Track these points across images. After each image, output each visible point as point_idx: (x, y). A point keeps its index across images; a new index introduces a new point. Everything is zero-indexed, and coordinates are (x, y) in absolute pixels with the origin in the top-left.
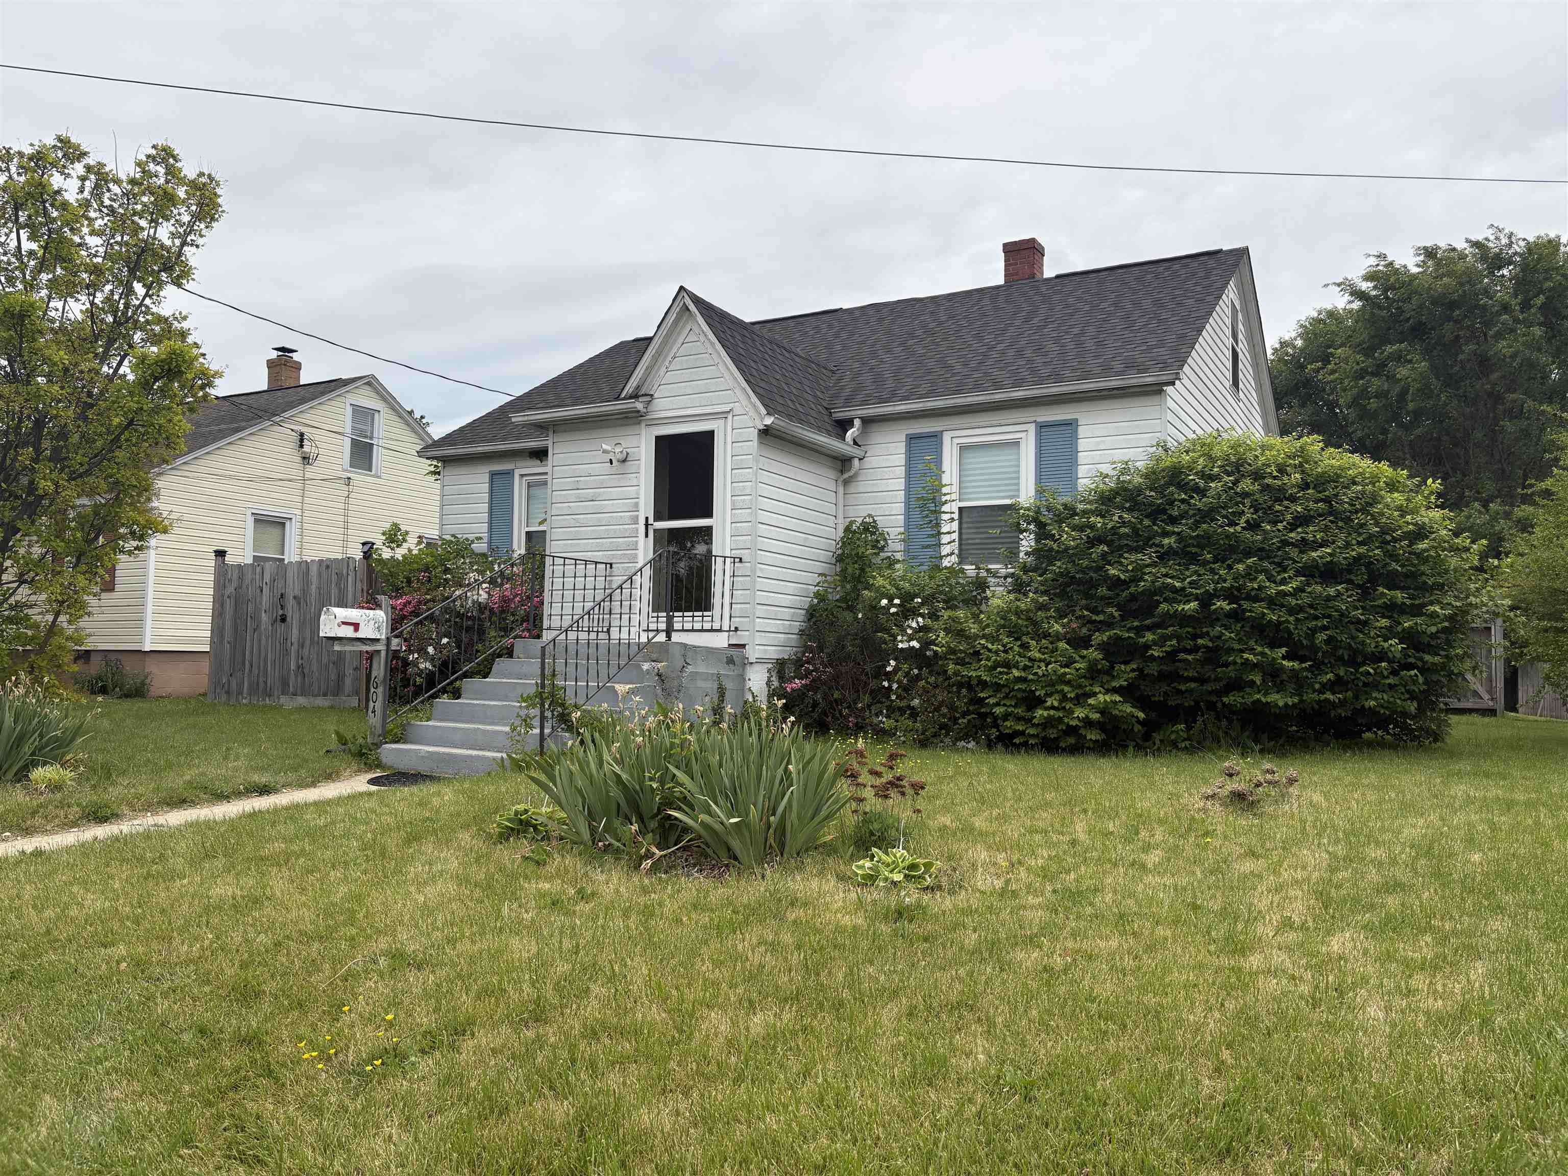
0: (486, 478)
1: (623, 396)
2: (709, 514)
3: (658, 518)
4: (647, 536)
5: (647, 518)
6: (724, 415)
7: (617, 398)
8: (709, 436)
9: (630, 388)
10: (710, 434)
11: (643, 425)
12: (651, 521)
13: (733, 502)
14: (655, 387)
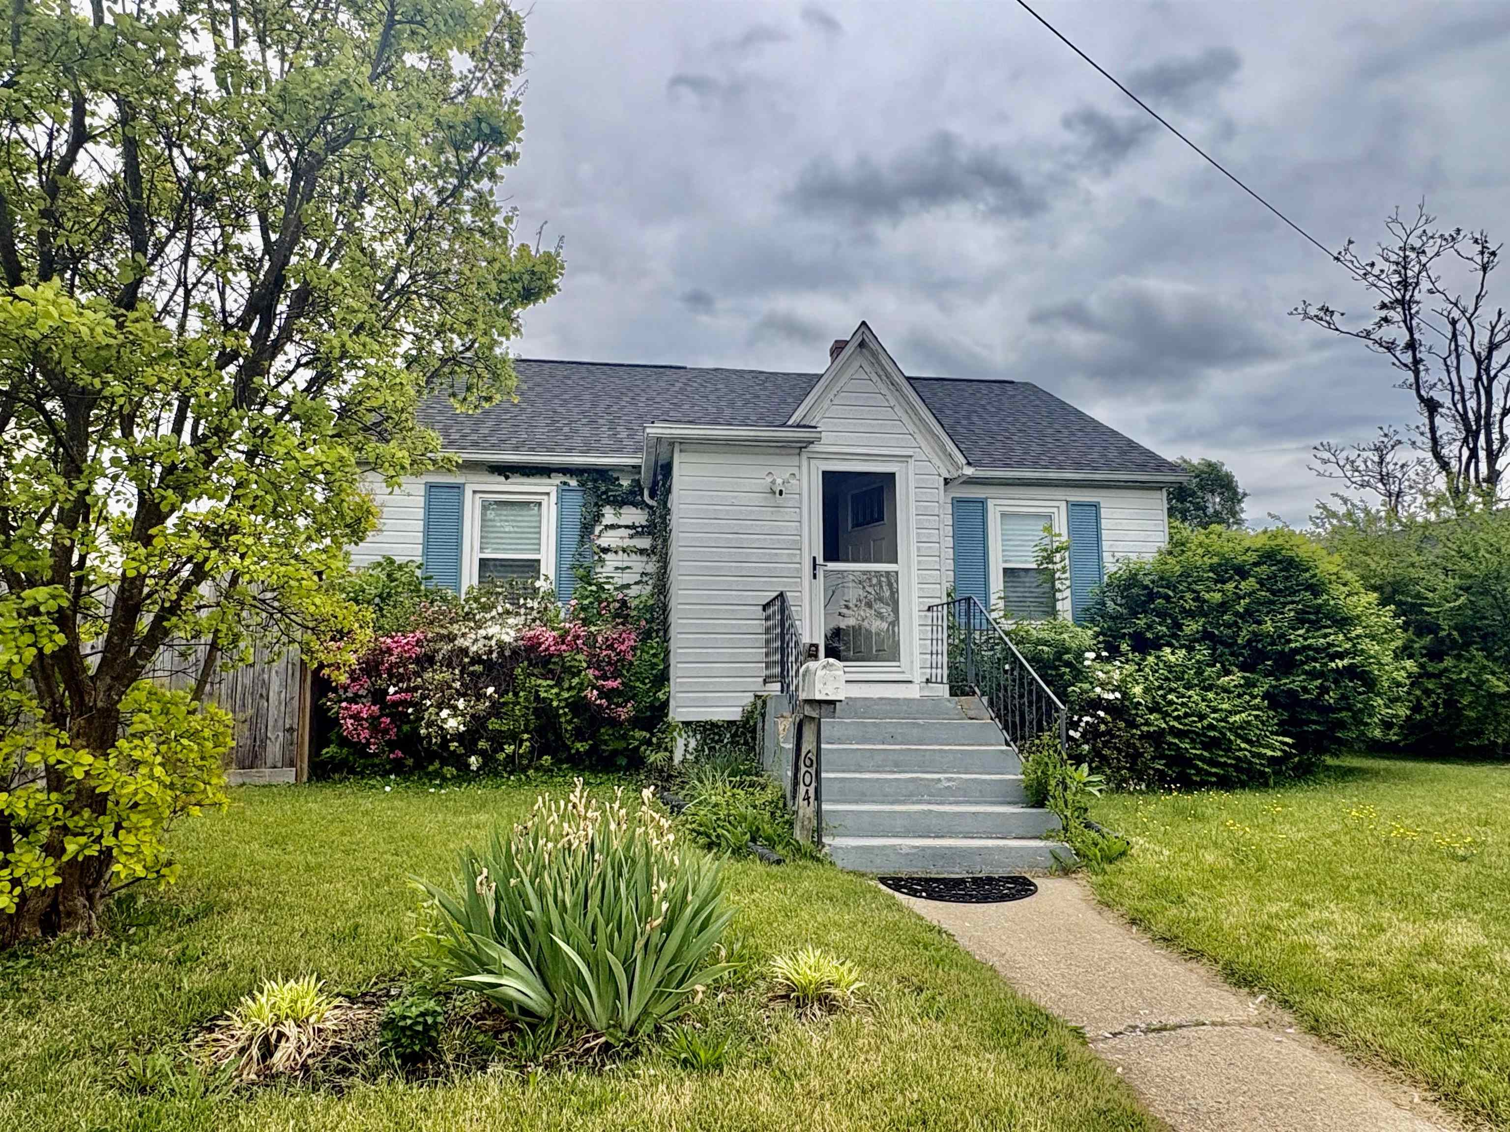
0: (421, 490)
1: (790, 423)
2: (893, 559)
4: (815, 577)
5: (814, 558)
7: (784, 425)
10: (893, 475)
11: (804, 456)
13: (918, 549)
14: (817, 419)
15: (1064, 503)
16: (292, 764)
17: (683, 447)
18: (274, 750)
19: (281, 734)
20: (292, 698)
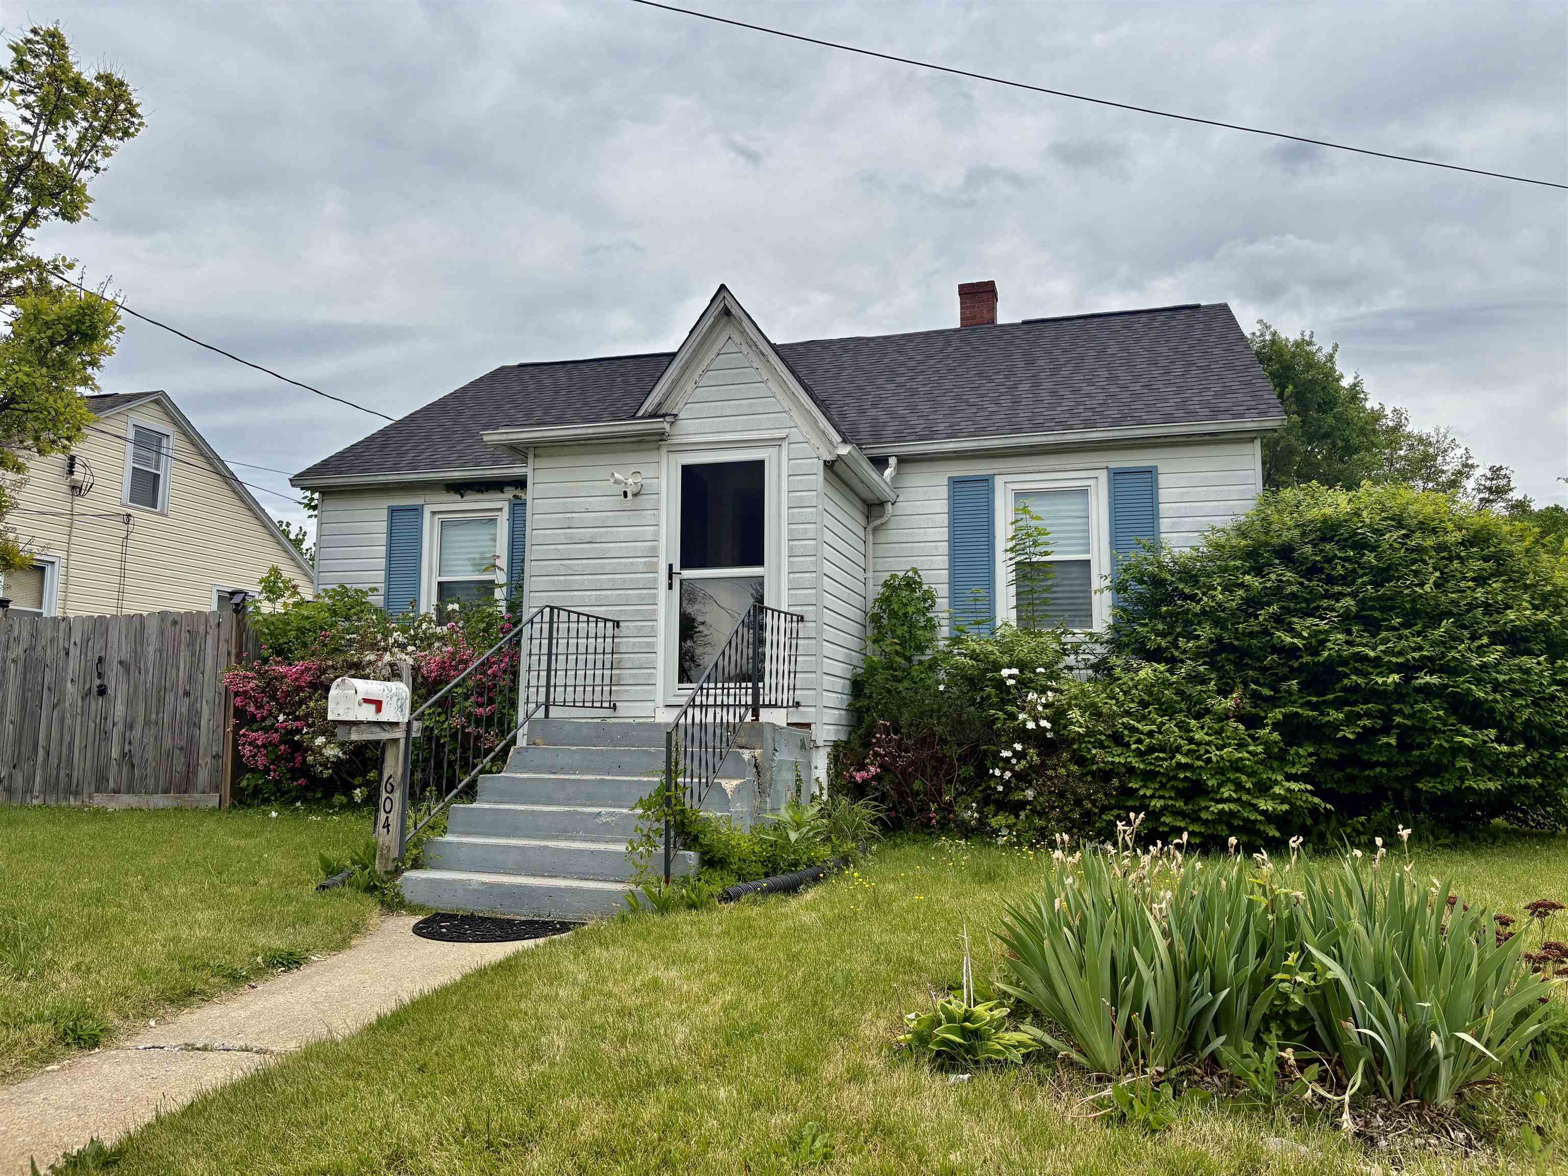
0: (383, 515)
1: (640, 414)
2: (759, 562)
3: (684, 566)
4: (670, 587)
5: (671, 566)
6: (776, 442)
7: (633, 417)
8: (758, 467)
9: (649, 405)
10: (760, 464)
11: (664, 451)
12: (677, 568)
13: (791, 548)
14: (680, 405)
15: (1105, 472)
16: (216, 788)
17: (538, 451)
18: (203, 776)
19: (209, 760)
20: (218, 726)
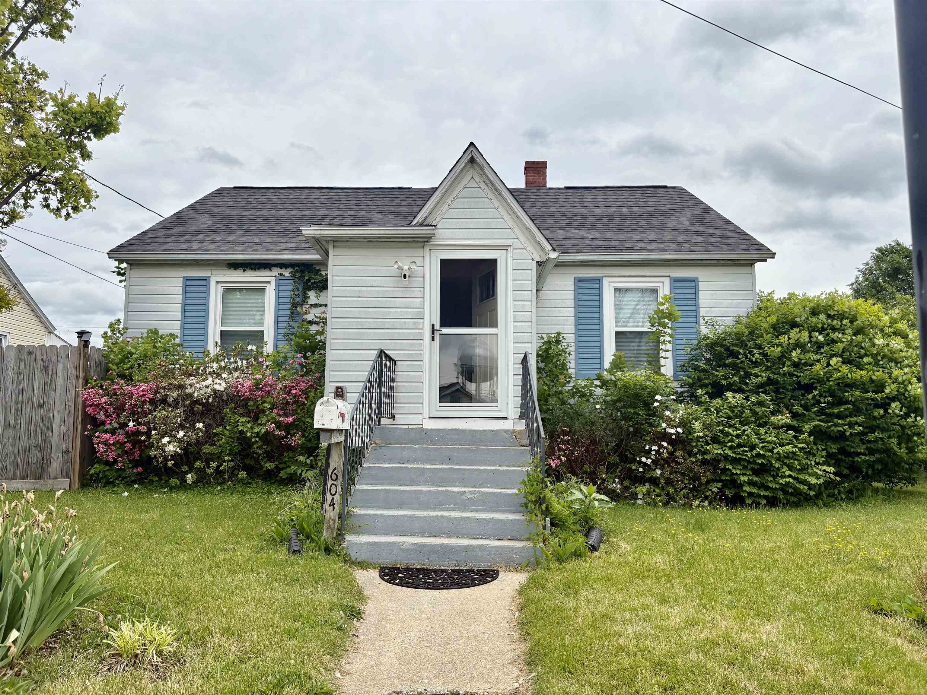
0: (180, 282)
1: (414, 223)
2: (494, 325)
3: (443, 325)
4: (433, 339)
5: (433, 325)
6: (505, 248)
7: (409, 225)
8: (493, 262)
9: (419, 219)
10: (495, 261)
11: (427, 249)
12: (437, 327)
13: (515, 316)
14: (438, 220)
15: (668, 279)
16: (67, 476)
17: (335, 244)
18: (55, 466)
19: (60, 455)
20: (69, 430)
